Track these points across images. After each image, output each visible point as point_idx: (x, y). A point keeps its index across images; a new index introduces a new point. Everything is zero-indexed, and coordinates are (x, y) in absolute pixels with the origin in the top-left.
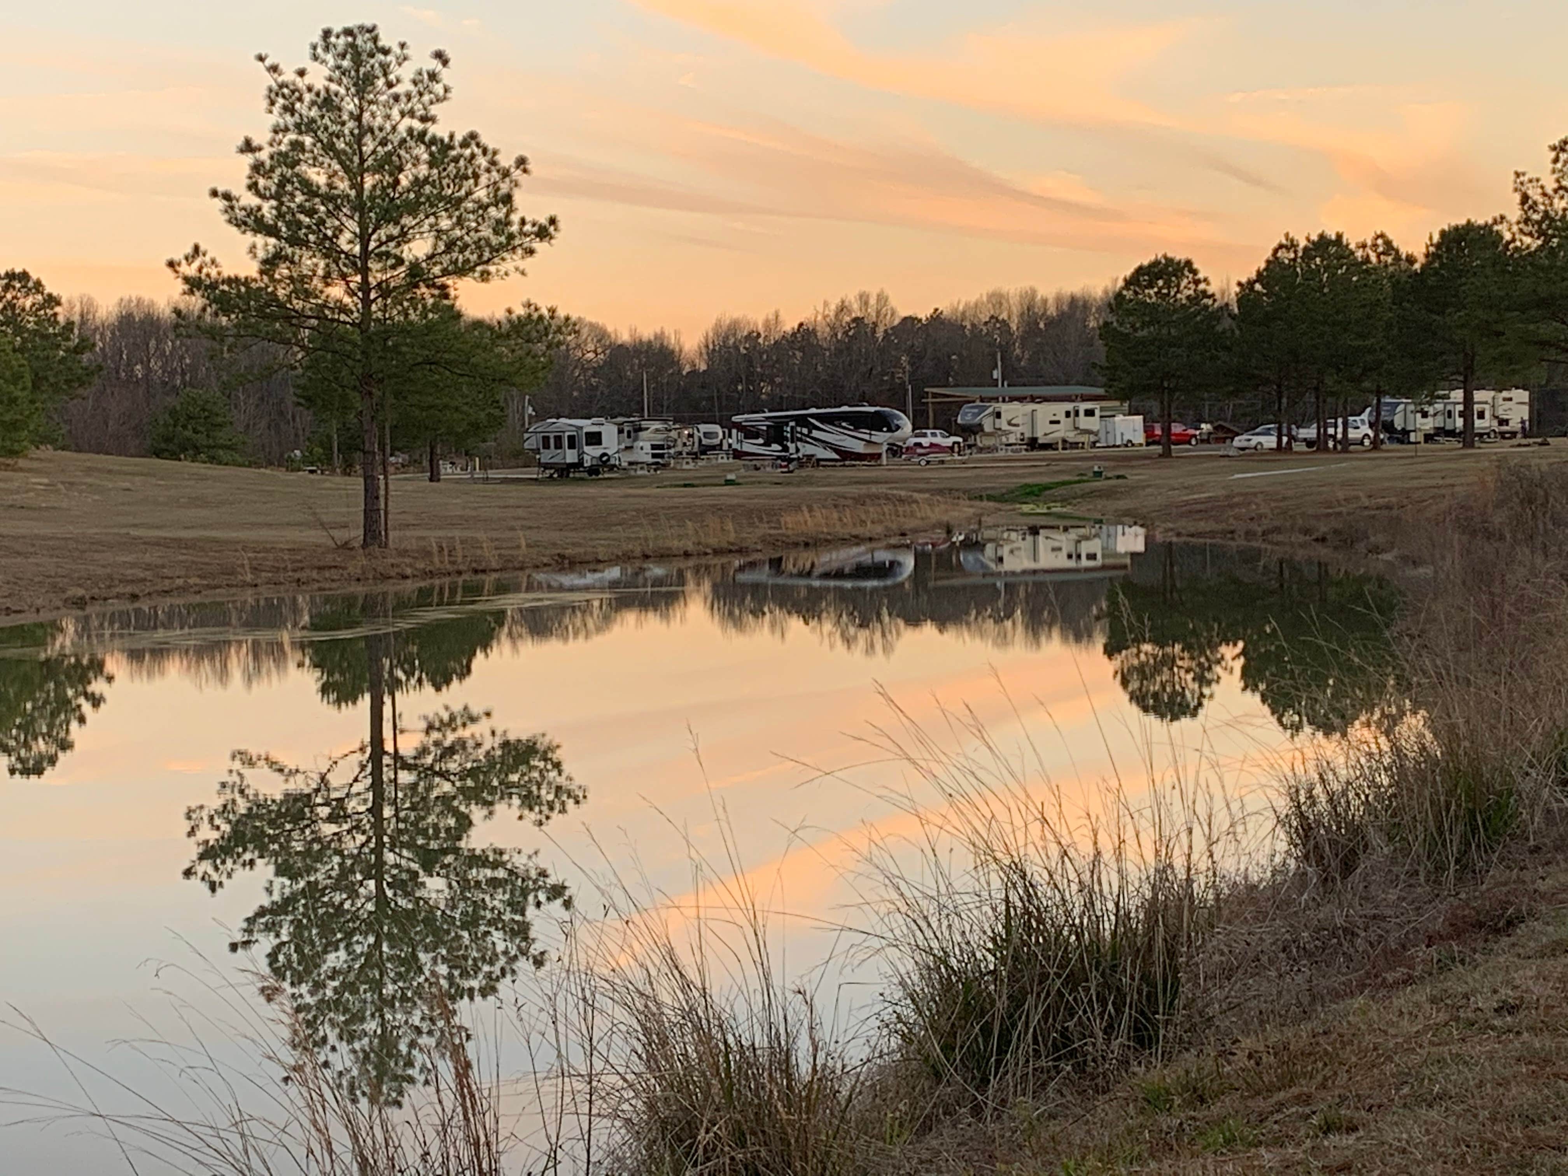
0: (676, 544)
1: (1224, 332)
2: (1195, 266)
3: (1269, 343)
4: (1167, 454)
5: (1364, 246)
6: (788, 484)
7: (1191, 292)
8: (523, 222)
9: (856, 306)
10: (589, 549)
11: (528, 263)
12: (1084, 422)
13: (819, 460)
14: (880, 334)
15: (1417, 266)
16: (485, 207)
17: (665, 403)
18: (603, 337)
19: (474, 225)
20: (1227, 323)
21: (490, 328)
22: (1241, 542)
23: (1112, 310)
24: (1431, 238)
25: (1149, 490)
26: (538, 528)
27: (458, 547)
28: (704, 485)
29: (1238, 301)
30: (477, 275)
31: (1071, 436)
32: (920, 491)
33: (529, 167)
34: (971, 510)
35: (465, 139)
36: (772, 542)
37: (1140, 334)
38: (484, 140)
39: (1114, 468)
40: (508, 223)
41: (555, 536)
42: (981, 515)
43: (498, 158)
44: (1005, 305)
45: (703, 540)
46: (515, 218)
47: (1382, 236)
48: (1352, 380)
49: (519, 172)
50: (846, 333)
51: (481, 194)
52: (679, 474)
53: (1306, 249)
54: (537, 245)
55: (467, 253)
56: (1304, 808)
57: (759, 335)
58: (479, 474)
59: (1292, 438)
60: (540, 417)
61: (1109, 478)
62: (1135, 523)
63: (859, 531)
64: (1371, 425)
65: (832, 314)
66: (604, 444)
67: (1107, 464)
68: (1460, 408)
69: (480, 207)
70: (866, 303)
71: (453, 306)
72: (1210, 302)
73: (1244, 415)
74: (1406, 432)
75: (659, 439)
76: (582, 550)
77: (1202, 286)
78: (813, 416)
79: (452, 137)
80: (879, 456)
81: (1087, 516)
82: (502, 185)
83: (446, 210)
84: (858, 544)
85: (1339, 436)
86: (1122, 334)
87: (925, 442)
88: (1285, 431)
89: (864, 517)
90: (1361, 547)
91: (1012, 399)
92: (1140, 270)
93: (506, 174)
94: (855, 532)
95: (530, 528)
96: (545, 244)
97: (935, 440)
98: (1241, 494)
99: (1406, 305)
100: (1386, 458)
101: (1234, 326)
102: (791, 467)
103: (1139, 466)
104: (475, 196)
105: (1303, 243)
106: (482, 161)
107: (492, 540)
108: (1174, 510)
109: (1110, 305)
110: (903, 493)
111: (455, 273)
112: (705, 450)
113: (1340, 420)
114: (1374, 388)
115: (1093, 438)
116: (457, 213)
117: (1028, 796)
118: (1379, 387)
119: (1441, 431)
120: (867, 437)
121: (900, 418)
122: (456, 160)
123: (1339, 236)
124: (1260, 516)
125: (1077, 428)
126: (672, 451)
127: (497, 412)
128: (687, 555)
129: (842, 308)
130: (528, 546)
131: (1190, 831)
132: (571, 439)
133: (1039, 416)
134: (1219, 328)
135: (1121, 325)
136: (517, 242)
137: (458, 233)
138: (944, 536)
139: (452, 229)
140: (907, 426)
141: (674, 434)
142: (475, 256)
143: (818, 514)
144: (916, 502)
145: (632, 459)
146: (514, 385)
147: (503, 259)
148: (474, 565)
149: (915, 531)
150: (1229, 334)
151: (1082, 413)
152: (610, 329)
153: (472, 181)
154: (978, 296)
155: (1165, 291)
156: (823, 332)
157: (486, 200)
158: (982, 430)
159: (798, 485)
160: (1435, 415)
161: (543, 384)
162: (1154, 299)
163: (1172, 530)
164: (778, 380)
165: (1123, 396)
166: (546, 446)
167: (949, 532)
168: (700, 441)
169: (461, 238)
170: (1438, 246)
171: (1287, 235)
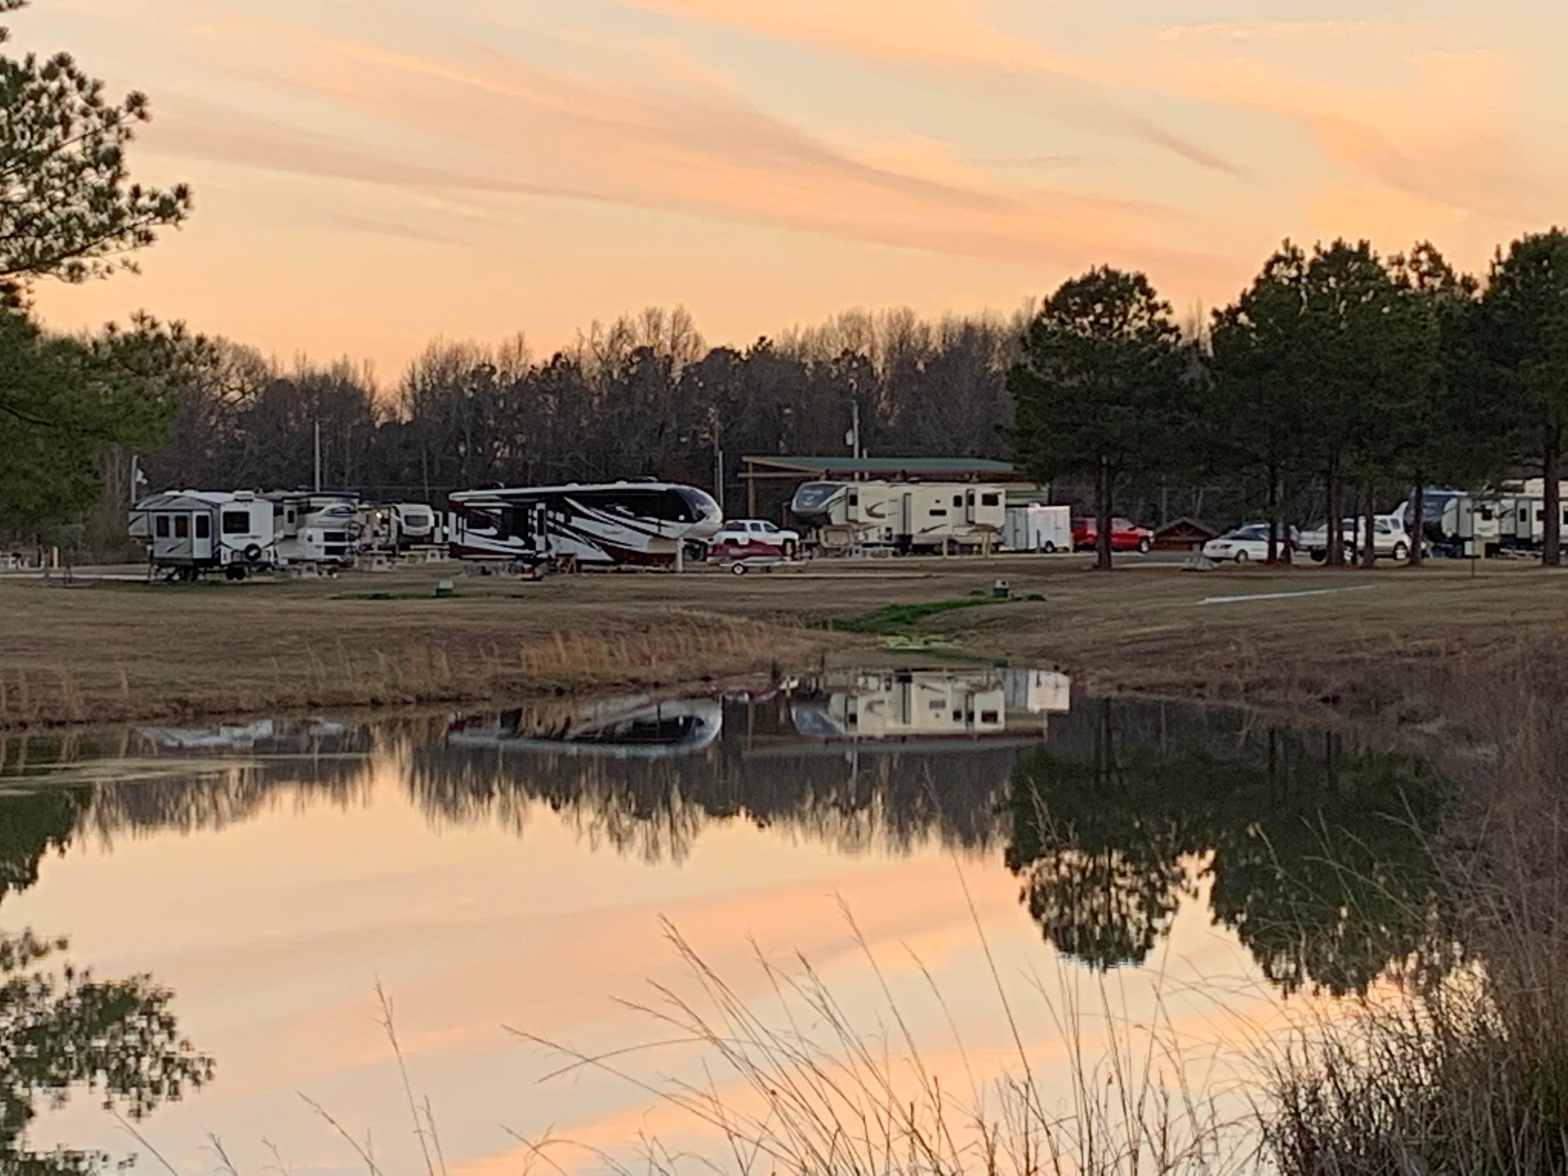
0: (361, 688)
1: (1192, 382)
2: (1150, 284)
3: (1259, 402)
4: (1104, 564)
5: (1400, 262)
6: (532, 598)
7: (1144, 323)
8: (136, 192)
9: (641, 331)
10: (226, 693)
11: (142, 255)
12: (982, 514)
13: (580, 562)
14: (677, 374)
15: (1478, 294)
16: (77, 169)
17: (348, 471)
18: (254, 368)
19: (60, 195)
20: (1196, 370)
21: (81, 352)
22: (1215, 702)
23: (1026, 348)
24: (1498, 254)
25: (1076, 619)
26: (148, 657)
27: (24, 686)
28: (405, 597)
29: (1214, 338)
30: (63, 270)
31: (962, 534)
32: (731, 612)
33: (147, 109)
34: (810, 644)
35: (50, 65)
36: (509, 688)
37: (1068, 383)
38: (79, 66)
39: (1028, 583)
40: (114, 194)
41: (172, 671)
42: (825, 650)
43: (101, 94)
44: (866, 334)
45: (401, 682)
46: (124, 186)
47: (1427, 248)
48: (1381, 460)
49: (132, 116)
50: (625, 371)
51: (73, 148)
52: (365, 579)
53: (1314, 264)
54: (157, 228)
55: (48, 238)
56: (1304, 1117)
57: (493, 370)
58: (57, 572)
59: (1291, 545)
60: (154, 487)
61: (1019, 599)
62: (1056, 669)
63: (640, 672)
64: (1408, 529)
65: (605, 342)
66: (252, 532)
67: (1012, 576)
68: (1539, 506)
69: (71, 169)
70: (657, 327)
71: (25, 316)
72: (1172, 339)
73: (1220, 509)
74: (1458, 541)
75: (337, 525)
76: (214, 693)
77: (1160, 315)
78: (573, 495)
79: (30, 61)
80: (672, 557)
81: (984, 653)
82: (105, 136)
83: (18, 171)
84: (637, 692)
85: (1361, 543)
86: (1038, 381)
87: (741, 537)
88: (1280, 534)
89: (646, 650)
90: (1391, 713)
91: (875, 477)
92: (1068, 288)
93: (111, 118)
94: (633, 673)
95: (134, 658)
96: (169, 227)
97: (757, 536)
98: (1212, 629)
99: (1462, 352)
100: (1428, 579)
101: (1207, 374)
102: (538, 572)
103: (1062, 583)
104: (64, 151)
105: (1310, 255)
106: (77, 100)
107: (76, 676)
108: (1114, 651)
109: (1023, 339)
110: (707, 615)
111: (28, 267)
112: (406, 542)
113: (1362, 521)
114: (1413, 473)
115: (994, 538)
116: (35, 177)
117: (892, 1097)
118: (1419, 472)
119: (1510, 540)
120: (654, 529)
121: (703, 502)
122: (36, 96)
123: (1364, 247)
124: (1242, 663)
125: (972, 523)
126: (356, 543)
127: (88, 479)
128: (376, 704)
129: (621, 333)
130: (131, 685)
131: (1135, 1155)
132: (203, 521)
133: (915, 503)
134: (1185, 378)
135: (1039, 369)
136: (127, 222)
137: (35, 206)
138: (768, 680)
139: (27, 200)
140: (717, 515)
141: (359, 518)
142: (61, 242)
143: (578, 646)
144: (728, 630)
145: (295, 555)
146: (115, 439)
147: (104, 248)
148: (47, 714)
149: (726, 674)
150: (1198, 387)
151: (978, 500)
152: (265, 356)
153: (59, 129)
154: (825, 320)
155: (1105, 321)
156: (591, 367)
157: (80, 158)
158: (829, 522)
159: (548, 600)
160: (1502, 515)
161: (161, 438)
162: (1089, 333)
163: (1111, 680)
164: (520, 439)
165: (1039, 476)
166: (163, 532)
167: (776, 675)
168: (400, 528)
169: (40, 215)
170: (1508, 266)
171: (1287, 242)
